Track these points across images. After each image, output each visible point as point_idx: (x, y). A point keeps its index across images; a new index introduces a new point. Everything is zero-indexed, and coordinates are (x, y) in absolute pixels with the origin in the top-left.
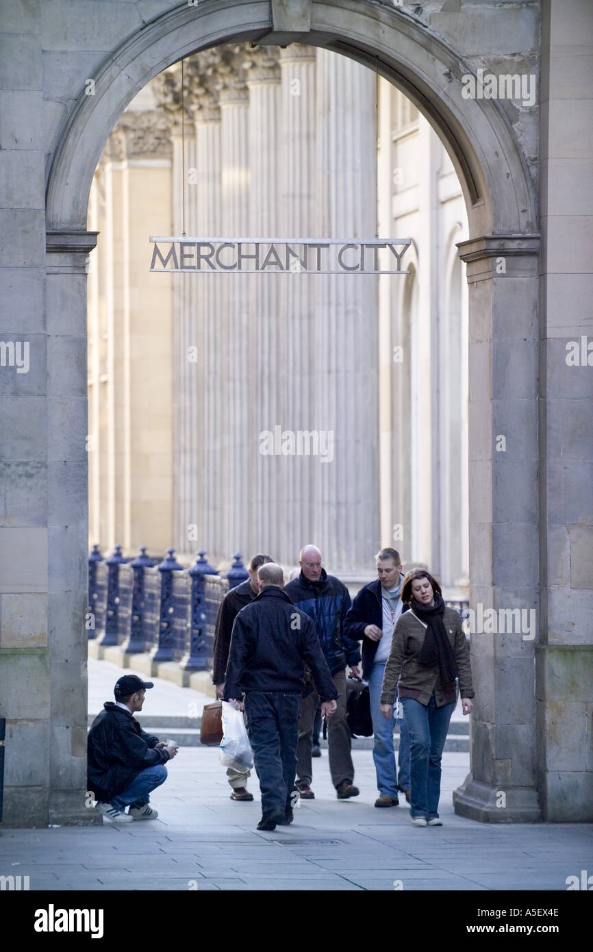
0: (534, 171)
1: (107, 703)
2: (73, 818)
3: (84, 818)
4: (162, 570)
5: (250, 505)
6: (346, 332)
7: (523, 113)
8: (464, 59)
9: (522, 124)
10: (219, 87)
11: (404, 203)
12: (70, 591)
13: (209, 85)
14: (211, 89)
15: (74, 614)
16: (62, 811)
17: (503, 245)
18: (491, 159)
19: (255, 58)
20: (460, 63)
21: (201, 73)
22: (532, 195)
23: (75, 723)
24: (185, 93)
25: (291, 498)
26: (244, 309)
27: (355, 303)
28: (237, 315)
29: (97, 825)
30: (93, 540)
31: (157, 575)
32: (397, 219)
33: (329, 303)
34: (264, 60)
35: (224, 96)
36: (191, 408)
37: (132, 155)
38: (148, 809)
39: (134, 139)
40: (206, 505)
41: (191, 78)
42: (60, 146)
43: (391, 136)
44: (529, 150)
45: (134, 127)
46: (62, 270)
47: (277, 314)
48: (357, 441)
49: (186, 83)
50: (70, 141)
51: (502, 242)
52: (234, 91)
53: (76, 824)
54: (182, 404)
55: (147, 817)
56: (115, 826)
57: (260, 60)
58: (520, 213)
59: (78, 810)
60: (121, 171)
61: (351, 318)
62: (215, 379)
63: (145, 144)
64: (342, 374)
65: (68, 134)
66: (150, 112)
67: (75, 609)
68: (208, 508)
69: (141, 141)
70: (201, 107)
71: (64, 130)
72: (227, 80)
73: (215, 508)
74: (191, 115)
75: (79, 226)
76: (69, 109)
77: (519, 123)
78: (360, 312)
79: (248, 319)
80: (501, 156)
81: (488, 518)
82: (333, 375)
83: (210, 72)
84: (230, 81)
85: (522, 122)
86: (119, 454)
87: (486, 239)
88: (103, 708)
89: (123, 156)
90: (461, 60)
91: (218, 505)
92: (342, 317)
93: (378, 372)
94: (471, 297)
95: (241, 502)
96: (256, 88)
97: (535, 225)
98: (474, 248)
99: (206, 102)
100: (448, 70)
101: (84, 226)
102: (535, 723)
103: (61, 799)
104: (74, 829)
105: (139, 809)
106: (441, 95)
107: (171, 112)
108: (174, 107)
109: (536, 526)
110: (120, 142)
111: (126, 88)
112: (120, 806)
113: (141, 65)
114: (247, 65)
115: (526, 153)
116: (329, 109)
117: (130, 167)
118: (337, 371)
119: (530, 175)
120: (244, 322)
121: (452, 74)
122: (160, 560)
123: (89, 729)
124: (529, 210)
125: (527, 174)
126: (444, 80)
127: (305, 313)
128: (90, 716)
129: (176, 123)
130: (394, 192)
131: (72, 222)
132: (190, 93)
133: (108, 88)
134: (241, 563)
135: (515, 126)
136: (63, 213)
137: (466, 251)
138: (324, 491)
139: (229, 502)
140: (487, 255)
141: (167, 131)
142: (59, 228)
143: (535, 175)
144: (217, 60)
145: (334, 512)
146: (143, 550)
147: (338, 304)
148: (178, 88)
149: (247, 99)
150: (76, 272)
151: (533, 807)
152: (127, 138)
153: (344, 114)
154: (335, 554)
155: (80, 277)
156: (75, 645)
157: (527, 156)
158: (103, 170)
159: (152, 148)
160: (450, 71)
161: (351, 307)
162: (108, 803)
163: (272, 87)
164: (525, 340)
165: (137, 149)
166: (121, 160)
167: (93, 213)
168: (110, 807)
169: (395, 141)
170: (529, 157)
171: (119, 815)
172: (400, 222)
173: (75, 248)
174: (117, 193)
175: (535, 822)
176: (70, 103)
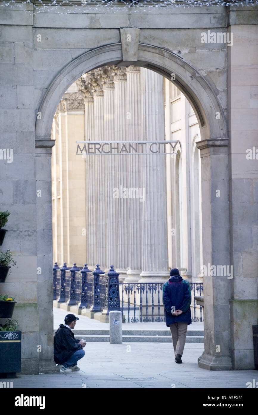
0: (225, 114)
1: (61, 325)
2: (48, 370)
3: (53, 371)
4: (82, 272)
5: (116, 246)
6: (153, 177)
7: (221, 91)
8: (197, 71)
9: (220, 96)
10: (102, 83)
11: (175, 127)
12: (46, 281)
13: (98, 82)
14: (99, 84)
15: (48, 290)
16: (44, 368)
17: (214, 142)
18: (209, 109)
19: (116, 71)
20: (196, 73)
21: (95, 78)
22: (225, 123)
23: (49, 333)
24: (89, 85)
25: (133, 243)
26: (113, 169)
27: (157, 166)
28: (110, 172)
29: (58, 373)
30: (55, 260)
31: (80, 274)
32: (172, 133)
33: (147, 166)
34: (120, 72)
35: (104, 86)
36: (93, 208)
37: (69, 110)
38: (77, 367)
39: (69, 103)
40: (99, 247)
41: (92, 79)
42: (41, 107)
43: (170, 101)
44: (223, 105)
45: (69, 99)
46: (42, 155)
47: (126, 171)
48: (158, 220)
49: (90, 82)
50: (45, 105)
51: (214, 141)
52: (108, 84)
53: (49, 373)
54: (89, 207)
55: (76, 370)
56: (65, 373)
57: (118, 72)
58: (221, 130)
59: (50, 367)
60: (65, 116)
61: (155, 172)
62: (102, 196)
63: (74, 105)
64: (152, 194)
65: (44, 102)
66: (76, 93)
67: (48, 288)
68: (100, 248)
69: (72, 104)
70: (95, 91)
71: (42, 101)
72: (105, 80)
73: (103, 248)
74: (91, 94)
75: (48, 137)
76: (44, 92)
77: (219, 95)
78: (159, 169)
79: (115, 173)
80: (213, 108)
81: (210, 250)
82: (149, 194)
83: (99, 77)
84: (107, 80)
85: (220, 95)
86: (65, 227)
87: (208, 140)
88: (59, 327)
89: (65, 110)
90: (196, 71)
91: (104, 246)
92: (152, 171)
93: (166, 193)
94: (202, 163)
95: (113, 245)
96: (117, 83)
97: (226, 135)
98: (203, 144)
99: (97, 89)
100: (191, 75)
101: (50, 138)
102: (229, 331)
103: (44, 363)
104: (49, 375)
105: (73, 367)
106: (189, 84)
107: (84, 93)
108: (85, 91)
109: (229, 253)
110: (64, 105)
111: (66, 84)
112: (67, 366)
113: (72, 75)
114: (113, 74)
115: (222, 107)
116: (145, 91)
117: (68, 114)
118: (150, 193)
119: (224, 115)
120: (114, 174)
121: (193, 77)
122: (82, 268)
123: (54, 335)
124: (224, 129)
125: (223, 115)
126: (190, 79)
127: (137, 170)
128: (55, 330)
129: (86, 97)
130: (171, 123)
131: (45, 136)
132: (91, 85)
133: (59, 84)
134: (113, 269)
135: (218, 96)
136: (42, 132)
137: (200, 145)
138: (145, 240)
139: (108, 245)
140: (207, 146)
141: (82, 100)
142: (40, 138)
143: (226, 115)
144: (102, 72)
145: (149, 248)
146: (75, 265)
147: (150, 167)
148: (86, 84)
149: (114, 87)
150: (47, 155)
151: (230, 364)
152: (67, 103)
153: (151, 93)
154: (150, 265)
155: (49, 157)
156: (48, 302)
157: (223, 108)
158: (58, 115)
159: (77, 107)
160: (192, 75)
161: (155, 168)
162: (62, 364)
163: (123, 82)
164: (223, 179)
165: (71, 107)
166: (65, 112)
167: (54, 133)
168: (63, 366)
169: (171, 103)
170: (224, 108)
171: (66, 369)
172: (174, 134)
173: (46, 146)
174: (63, 125)
175: (230, 370)
176: (45, 90)
